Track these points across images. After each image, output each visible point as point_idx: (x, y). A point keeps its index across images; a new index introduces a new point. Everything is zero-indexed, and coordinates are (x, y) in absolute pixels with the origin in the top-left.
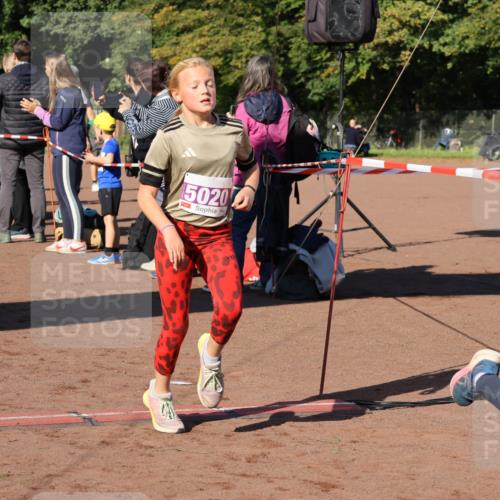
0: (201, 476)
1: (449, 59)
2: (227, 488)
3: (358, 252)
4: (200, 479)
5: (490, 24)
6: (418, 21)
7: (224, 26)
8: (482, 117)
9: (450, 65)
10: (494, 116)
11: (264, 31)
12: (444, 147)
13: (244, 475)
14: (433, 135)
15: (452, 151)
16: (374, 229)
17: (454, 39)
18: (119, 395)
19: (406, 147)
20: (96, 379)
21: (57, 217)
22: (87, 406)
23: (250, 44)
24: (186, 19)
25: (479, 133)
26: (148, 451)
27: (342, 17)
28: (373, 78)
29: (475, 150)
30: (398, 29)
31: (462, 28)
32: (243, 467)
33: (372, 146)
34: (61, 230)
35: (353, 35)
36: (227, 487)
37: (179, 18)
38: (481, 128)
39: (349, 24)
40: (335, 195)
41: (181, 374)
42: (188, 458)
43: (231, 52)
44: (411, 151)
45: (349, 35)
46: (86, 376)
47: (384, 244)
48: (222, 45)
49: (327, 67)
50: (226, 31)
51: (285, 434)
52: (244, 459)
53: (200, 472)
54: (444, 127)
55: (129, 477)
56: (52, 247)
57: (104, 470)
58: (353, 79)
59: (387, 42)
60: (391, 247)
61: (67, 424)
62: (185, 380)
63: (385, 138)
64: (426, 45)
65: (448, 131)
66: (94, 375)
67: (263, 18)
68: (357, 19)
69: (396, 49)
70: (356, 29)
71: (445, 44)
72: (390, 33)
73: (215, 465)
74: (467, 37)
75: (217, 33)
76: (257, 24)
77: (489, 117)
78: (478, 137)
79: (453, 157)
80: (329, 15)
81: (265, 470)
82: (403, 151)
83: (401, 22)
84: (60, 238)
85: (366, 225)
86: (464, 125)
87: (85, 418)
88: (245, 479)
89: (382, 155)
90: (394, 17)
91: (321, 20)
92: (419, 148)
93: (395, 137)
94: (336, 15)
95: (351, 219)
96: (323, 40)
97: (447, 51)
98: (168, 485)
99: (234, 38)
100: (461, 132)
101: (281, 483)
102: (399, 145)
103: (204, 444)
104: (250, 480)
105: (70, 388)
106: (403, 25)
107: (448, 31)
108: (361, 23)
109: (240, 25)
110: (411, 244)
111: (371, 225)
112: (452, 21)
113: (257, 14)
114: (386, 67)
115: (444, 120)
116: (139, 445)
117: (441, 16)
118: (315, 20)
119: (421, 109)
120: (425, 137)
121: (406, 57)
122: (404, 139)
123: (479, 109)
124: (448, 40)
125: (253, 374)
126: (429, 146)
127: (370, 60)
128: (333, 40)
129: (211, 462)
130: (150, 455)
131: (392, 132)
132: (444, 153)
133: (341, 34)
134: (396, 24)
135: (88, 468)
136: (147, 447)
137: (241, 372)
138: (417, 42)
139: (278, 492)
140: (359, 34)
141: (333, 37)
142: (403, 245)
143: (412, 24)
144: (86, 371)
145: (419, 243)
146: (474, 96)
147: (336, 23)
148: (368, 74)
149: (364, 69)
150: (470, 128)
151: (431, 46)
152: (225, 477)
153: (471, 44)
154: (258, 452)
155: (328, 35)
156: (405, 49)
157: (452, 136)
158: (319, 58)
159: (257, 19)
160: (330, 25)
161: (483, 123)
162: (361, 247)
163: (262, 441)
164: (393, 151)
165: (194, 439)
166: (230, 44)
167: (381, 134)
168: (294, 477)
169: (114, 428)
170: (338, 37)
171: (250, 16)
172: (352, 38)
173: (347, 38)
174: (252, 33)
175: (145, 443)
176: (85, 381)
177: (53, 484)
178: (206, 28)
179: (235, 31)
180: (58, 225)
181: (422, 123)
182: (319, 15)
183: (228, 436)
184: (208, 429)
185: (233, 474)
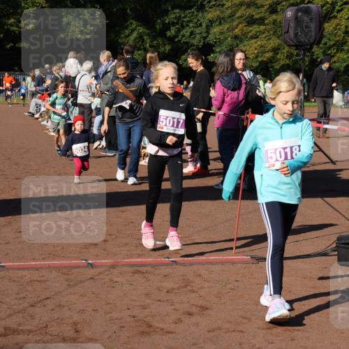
2: (144, 308)
13: (159, 301)
18: (119, 249)
22: (97, 256)
26: (114, 285)
27: (302, 31)
35: (309, 40)
39: (306, 34)
45: (307, 41)
52: (165, 290)
57: (81, 295)
61: (77, 267)
66: (113, 237)
68: (311, 31)
70: (310, 37)
73: (147, 294)
80: (296, 29)
81: (174, 298)
87: (89, 263)
88: (159, 303)
91: (292, 32)
94: (299, 29)
96: (292, 44)
98: (112, 306)
103: (149, 281)
104: (161, 303)
105: (95, 245)
108: (313, 34)
118: (288, 32)
128: (297, 44)
130: (113, 287)
133: (302, 40)
136: (114, 282)
139: (173, 311)
140: (312, 40)
141: (298, 42)
147: (299, 34)
152: (148, 302)
155: (295, 40)
160: (296, 35)
165: (145, 277)
170: (300, 42)
172: (308, 43)
173: (305, 42)
175: (115, 279)
177: (46, 304)
182: (290, 29)
183: (166, 276)
184: (157, 272)
185: (154, 300)
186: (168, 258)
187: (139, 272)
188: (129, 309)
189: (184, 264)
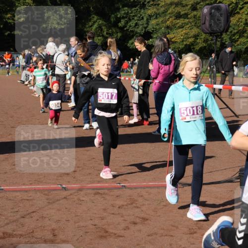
0: (96, 214)
2: (102, 219)
4: (94, 215)
16: (229, 108)
18: (85, 178)
22: (69, 182)
32: (115, 210)
42: (95, 205)
49: (237, 41)
51: (142, 196)
52: (117, 207)
53: (96, 212)
61: (55, 190)
66: (81, 169)
73: (104, 209)
81: (123, 212)
87: (63, 187)
88: (113, 215)
101: (126, 218)
103: (105, 200)
105: (68, 174)
111: (228, 107)
129: (104, 207)
135: (52, 209)
136: (81, 201)
152: (105, 215)
158: (234, 38)
165: (103, 197)
168: (133, 215)
175: (82, 198)
177: (33, 216)
183: (117, 196)
184: (112, 193)
185: (110, 213)
186: (119, 184)
187: (98, 193)
188: (91, 220)
189: (131, 188)
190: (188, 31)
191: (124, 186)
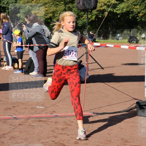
0: (48, 134)
1: (119, 14)
3: (93, 70)
4: (48, 135)
5: (130, 5)
6: (109, 4)
7: (52, 5)
8: (128, 31)
9: (119, 16)
10: (132, 31)
11: (65, 6)
12: (117, 39)
14: (114, 36)
15: (120, 41)
16: (97, 63)
17: (120, 8)
18: (24, 111)
19: (106, 39)
20: (17, 106)
21: (5, 59)
22: (15, 114)
23: (60, 10)
24: (42, 2)
25: (127, 36)
26: (33, 127)
27: (87, 2)
28: (96, 20)
29: (127, 40)
30: (104, 6)
31: (122, 5)
32: (60, 131)
33: (96, 39)
34: (6, 63)
35: (90, 7)
36: (56, 137)
37: (39, 2)
38: (128, 34)
39: (89, 4)
40: (86, 53)
41: (42, 105)
42: (44, 129)
43: (55, 12)
44: (108, 41)
45: (89, 7)
46: (14, 105)
47: (100, 67)
48: (52, 10)
49: (83, 16)
50: (53, 6)
51: (73, 122)
52: (61, 129)
53: (48, 133)
54: (117, 34)
55: (27, 134)
56: (3, 68)
57: (20, 132)
58: (90, 20)
59: (100, 9)
60: (102, 68)
61: (9, 119)
62: (43, 106)
63: (100, 37)
64: (112, 10)
65: (119, 35)
66: (16, 105)
67: (64, 2)
68: (91, 3)
69: (103, 11)
70: (91, 6)
71: (117, 10)
72: (101, 7)
73: (52, 131)
74: (124, 8)
75: (51, 7)
76: (63, 4)
77: (130, 31)
78: (127, 37)
79: (120, 42)
80: (83, 2)
81: (67, 132)
82: (106, 41)
83: (104, 4)
84: (6, 65)
85: (95, 62)
86: (123, 33)
87: (14, 117)
89: (99, 42)
90: (102, 2)
91: (81, 3)
92: (110, 40)
93: (103, 37)
94: (85, 2)
95: (91, 60)
96: (81, 9)
97: (118, 12)
98: (39, 136)
99: (56, 8)
100: (123, 35)
101: (71, 136)
102: (104, 39)
103: (49, 125)
104: (62, 135)
105: (9, 109)
106: (105, 4)
107: (118, 6)
108: (93, 4)
109: (57, 4)
110: (108, 67)
111: (96, 62)
112: (119, 4)
113: (62, 1)
114: (100, 16)
115: (117, 32)
116: (30, 125)
117: (116, 2)
118: (79, 3)
119: (111, 29)
120: (112, 37)
121: (106, 14)
122: (106, 37)
123: (128, 29)
124: (118, 9)
125: (63, 105)
126: (113, 39)
127: (96, 14)
129: (51, 130)
130: (33, 128)
131: (102, 35)
132: (117, 41)
133: (87, 7)
134: (103, 4)
135: (15, 132)
136: (32, 126)
137: (59, 104)
138: (109, 9)
139: (71, 138)
140: (92, 7)
141: (85, 8)
142: (106, 68)
143: (108, 4)
144: (14, 104)
145: (110, 67)
146: (126, 25)
147: (85, 4)
148: (95, 18)
149: (94, 17)
150: (125, 34)
151: (113, 11)
152: (55, 134)
153: (125, 10)
154: (65, 127)
155: (83, 7)
156: (106, 11)
157: (120, 36)
158: (80, 14)
159: (63, 3)
160: (84, 4)
161: (129, 33)
162: (94, 68)
163: (66, 124)
164: (103, 41)
165: (46, 123)
166: (55, 10)
167: (99, 36)
168: (75, 134)
169: (22, 120)
170: (86, 8)
171: (60, 2)
172: (90, 8)
174: (61, 7)
176: (14, 107)
177: (5, 136)
178: (47, 5)
179: (56, 6)
180: (5, 62)
181: (111, 32)
182: (80, 1)
183: (56, 122)
184: (50, 121)
185: (58, 133)
186: (52, 114)
187: (41, 121)
188: (48, 138)
189: (61, 117)
190: (48, 8)
191: (57, 116)
